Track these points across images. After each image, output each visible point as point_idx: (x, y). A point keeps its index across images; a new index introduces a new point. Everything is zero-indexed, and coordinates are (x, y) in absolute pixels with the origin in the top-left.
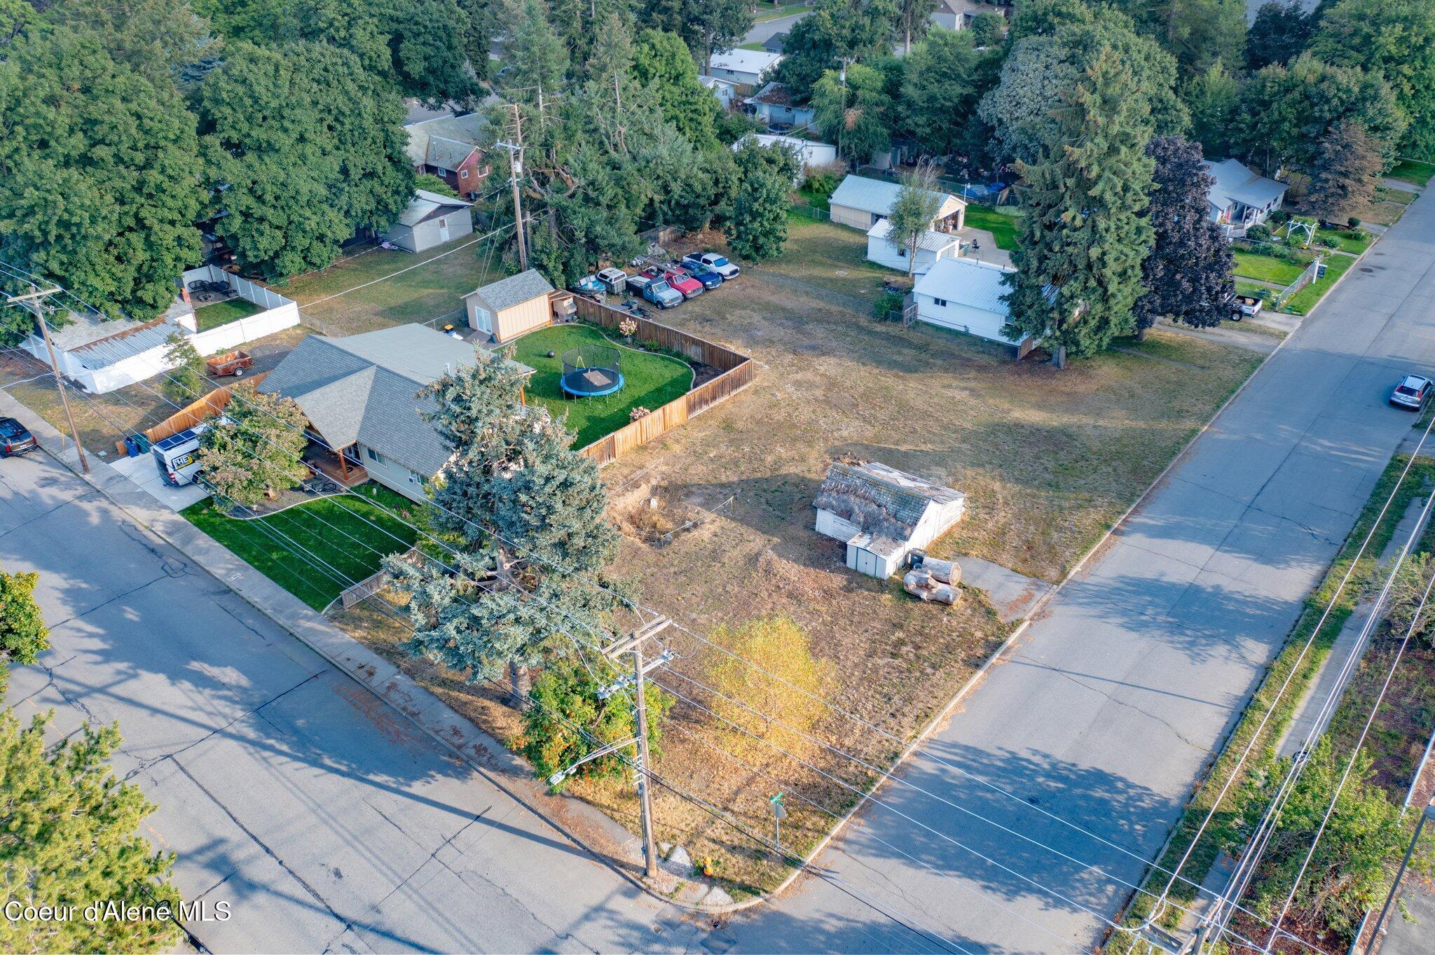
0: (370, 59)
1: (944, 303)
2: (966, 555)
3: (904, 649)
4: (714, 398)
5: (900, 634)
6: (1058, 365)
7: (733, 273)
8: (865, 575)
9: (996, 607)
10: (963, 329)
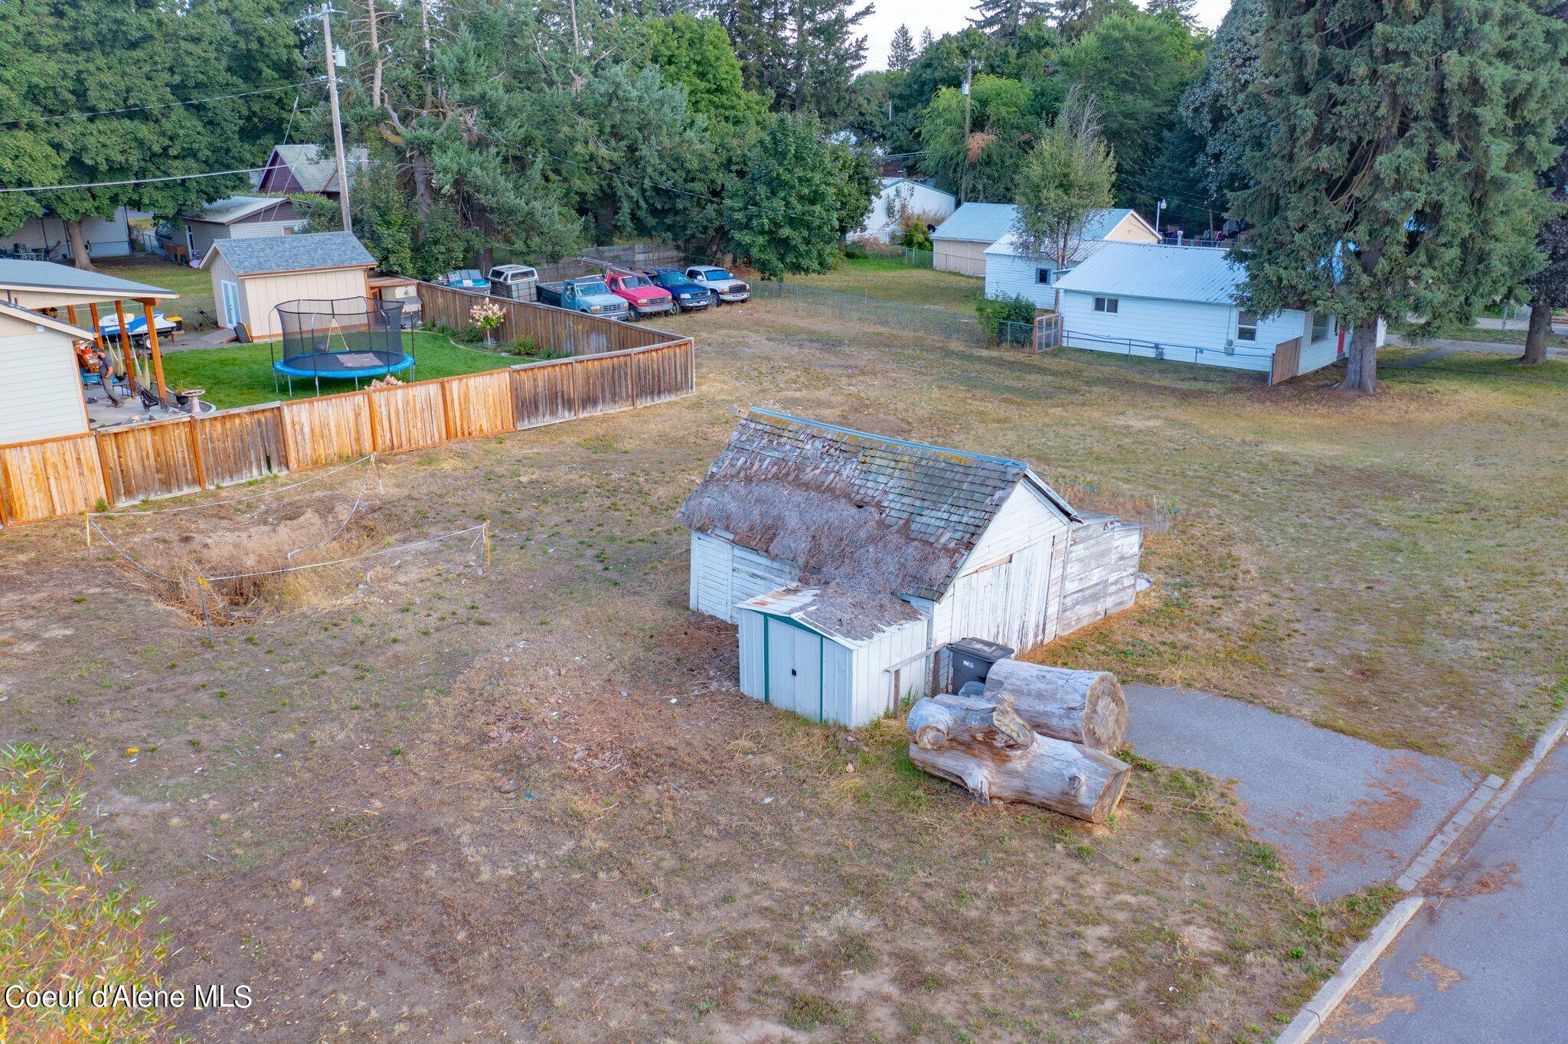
0: (260, 40)
1: (1113, 306)
2: (1150, 680)
3: (857, 985)
4: (589, 401)
5: (857, 920)
6: (1360, 386)
7: (734, 290)
8: (791, 715)
9: (1270, 838)
10: (1151, 354)
